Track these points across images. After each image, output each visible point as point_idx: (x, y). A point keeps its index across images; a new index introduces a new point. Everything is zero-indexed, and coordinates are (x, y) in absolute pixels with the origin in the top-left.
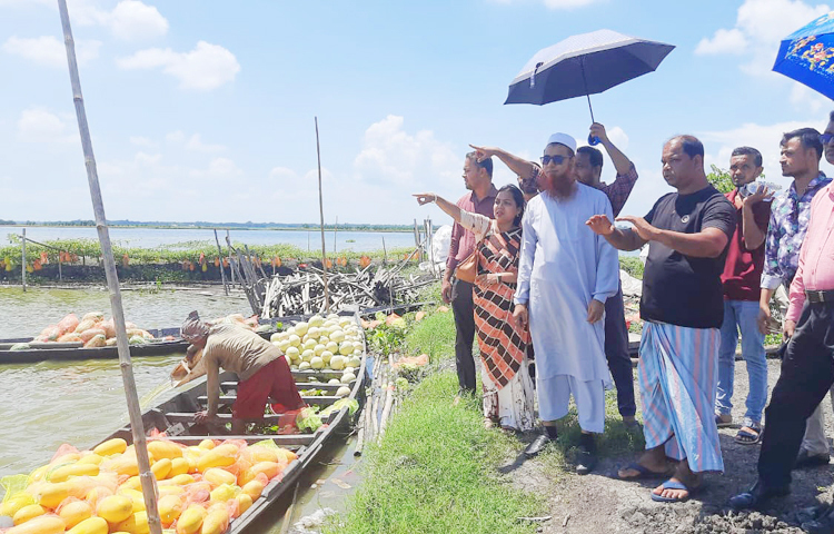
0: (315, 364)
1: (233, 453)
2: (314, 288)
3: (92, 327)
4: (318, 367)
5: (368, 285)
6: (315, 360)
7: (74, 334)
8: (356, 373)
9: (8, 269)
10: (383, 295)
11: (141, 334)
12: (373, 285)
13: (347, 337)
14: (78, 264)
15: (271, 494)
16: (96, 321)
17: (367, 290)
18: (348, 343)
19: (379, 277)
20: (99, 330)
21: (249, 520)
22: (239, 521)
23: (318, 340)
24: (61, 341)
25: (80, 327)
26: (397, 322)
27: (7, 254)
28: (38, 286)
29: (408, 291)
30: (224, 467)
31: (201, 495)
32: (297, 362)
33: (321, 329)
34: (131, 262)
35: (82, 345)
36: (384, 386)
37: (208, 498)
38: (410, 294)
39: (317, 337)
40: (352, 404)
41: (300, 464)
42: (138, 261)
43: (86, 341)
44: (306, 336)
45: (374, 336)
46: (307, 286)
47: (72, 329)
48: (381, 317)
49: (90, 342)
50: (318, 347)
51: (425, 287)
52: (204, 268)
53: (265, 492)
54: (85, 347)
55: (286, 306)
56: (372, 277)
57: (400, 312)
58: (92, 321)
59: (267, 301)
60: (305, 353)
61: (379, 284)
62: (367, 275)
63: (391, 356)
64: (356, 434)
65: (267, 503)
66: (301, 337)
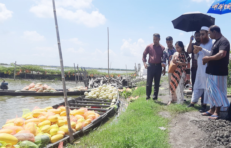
0: (104, 97)
1: (84, 111)
2: (104, 81)
3: (39, 87)
4: (105, 98)
5: (121, 81)
6: (104, 96)
7: (34, 88)
8: (116, 100)
9: (9, 74)
10: (125, 83)
11: (53, 90)
12: (122, 80)
13: (113, 91)
14: (31, 74)
15: (94, 122)
16: (40, 85)
17: (120, 82)
18: (114, 92)
19: (124, 78)
20: (41, 88)
21: (88, 128)
22: (85, 127)
23: (105, 91)
24: (30, 90)
25: (35, 87)
26: (129, 90)
27: (10, 69)
28: (18, 79)
29: (133, 83)
30: (81, 115)
31: (75, 120)
32: (98, 97)
33: (106, 88)
34: (47, 73)
35: (36, 92)
36: (125, 104)
37: (77, 121)
38: (133, 84)
39: (105, 90)
40: (116, 106)
41: (101, 117)
42: (49, 73)
43: (37, 91)
44: (101, 90)
45: (122, 94)
46: (102, 81)
47: (33, 87)
48: (124, 88)
49: (38, 91)
50: (105, 93)
51: (137, 82)
52: (69, 77)
53: (92, 122)
54: (37, 92)
55: (95, 86)
56: (122, 78)
57: (130, 87)
58: (39, 85)
59: (90, 84)
60: (101, 94)
61: (124, 80)
62: (120, 78)
63: (127, 99)
64: (117, 114)
65: (93, 125)
66: (100, 90)
